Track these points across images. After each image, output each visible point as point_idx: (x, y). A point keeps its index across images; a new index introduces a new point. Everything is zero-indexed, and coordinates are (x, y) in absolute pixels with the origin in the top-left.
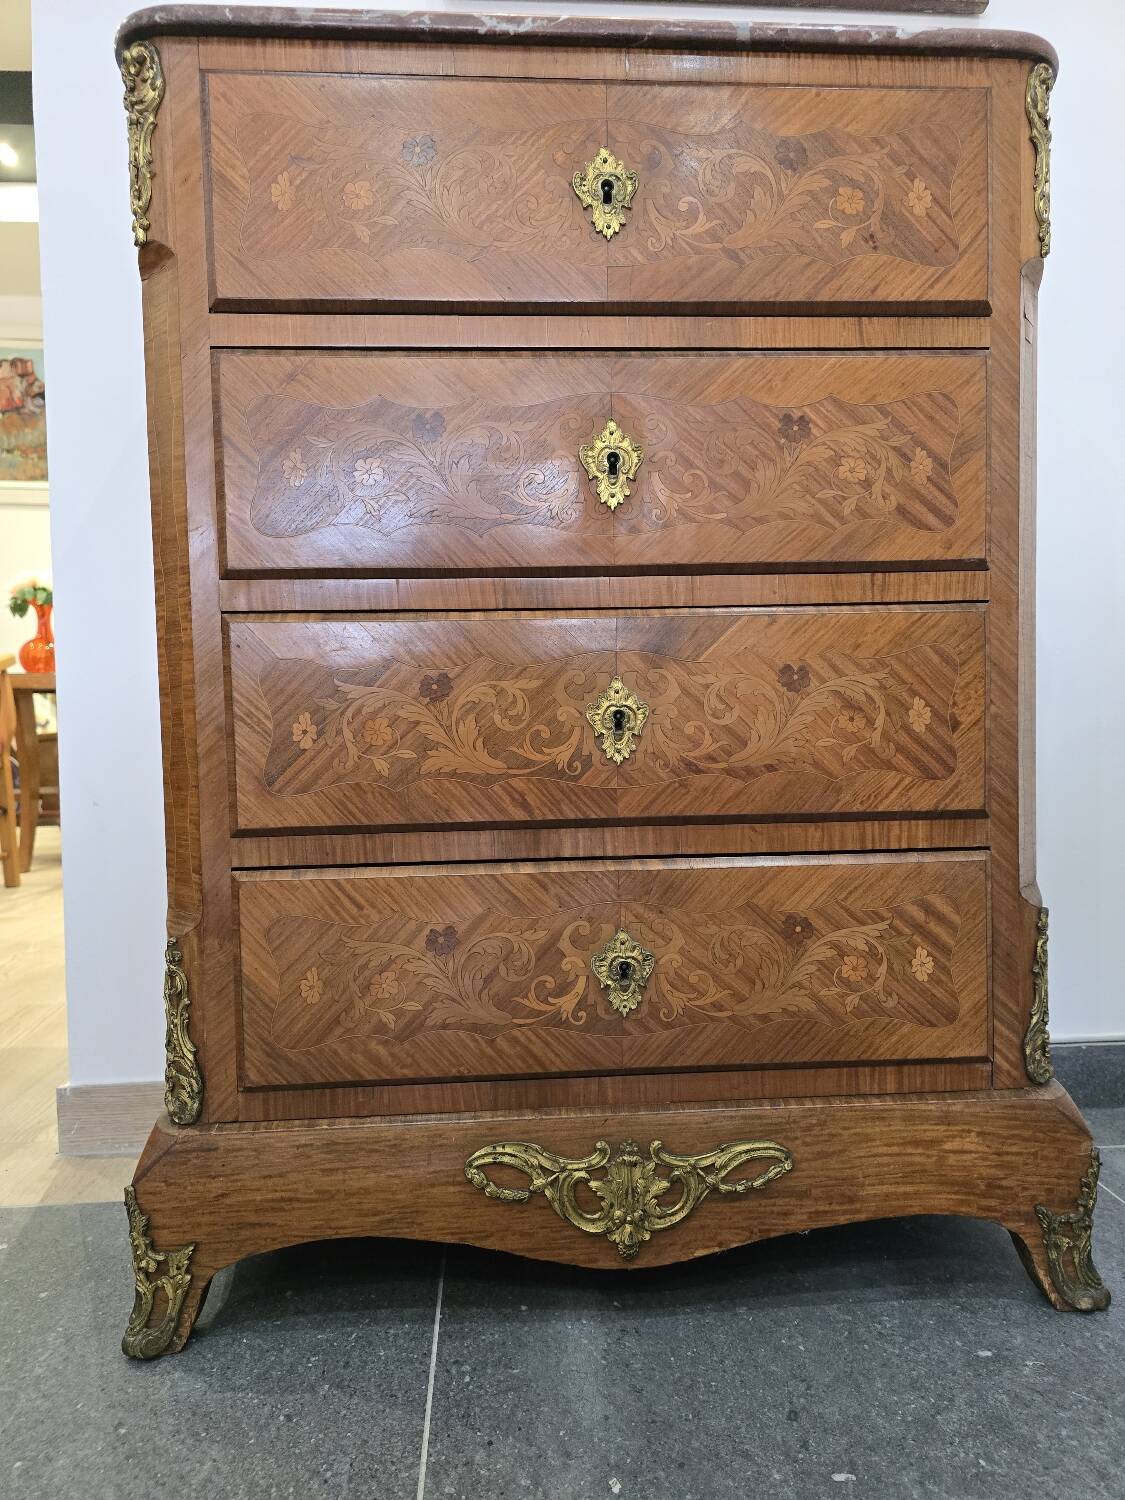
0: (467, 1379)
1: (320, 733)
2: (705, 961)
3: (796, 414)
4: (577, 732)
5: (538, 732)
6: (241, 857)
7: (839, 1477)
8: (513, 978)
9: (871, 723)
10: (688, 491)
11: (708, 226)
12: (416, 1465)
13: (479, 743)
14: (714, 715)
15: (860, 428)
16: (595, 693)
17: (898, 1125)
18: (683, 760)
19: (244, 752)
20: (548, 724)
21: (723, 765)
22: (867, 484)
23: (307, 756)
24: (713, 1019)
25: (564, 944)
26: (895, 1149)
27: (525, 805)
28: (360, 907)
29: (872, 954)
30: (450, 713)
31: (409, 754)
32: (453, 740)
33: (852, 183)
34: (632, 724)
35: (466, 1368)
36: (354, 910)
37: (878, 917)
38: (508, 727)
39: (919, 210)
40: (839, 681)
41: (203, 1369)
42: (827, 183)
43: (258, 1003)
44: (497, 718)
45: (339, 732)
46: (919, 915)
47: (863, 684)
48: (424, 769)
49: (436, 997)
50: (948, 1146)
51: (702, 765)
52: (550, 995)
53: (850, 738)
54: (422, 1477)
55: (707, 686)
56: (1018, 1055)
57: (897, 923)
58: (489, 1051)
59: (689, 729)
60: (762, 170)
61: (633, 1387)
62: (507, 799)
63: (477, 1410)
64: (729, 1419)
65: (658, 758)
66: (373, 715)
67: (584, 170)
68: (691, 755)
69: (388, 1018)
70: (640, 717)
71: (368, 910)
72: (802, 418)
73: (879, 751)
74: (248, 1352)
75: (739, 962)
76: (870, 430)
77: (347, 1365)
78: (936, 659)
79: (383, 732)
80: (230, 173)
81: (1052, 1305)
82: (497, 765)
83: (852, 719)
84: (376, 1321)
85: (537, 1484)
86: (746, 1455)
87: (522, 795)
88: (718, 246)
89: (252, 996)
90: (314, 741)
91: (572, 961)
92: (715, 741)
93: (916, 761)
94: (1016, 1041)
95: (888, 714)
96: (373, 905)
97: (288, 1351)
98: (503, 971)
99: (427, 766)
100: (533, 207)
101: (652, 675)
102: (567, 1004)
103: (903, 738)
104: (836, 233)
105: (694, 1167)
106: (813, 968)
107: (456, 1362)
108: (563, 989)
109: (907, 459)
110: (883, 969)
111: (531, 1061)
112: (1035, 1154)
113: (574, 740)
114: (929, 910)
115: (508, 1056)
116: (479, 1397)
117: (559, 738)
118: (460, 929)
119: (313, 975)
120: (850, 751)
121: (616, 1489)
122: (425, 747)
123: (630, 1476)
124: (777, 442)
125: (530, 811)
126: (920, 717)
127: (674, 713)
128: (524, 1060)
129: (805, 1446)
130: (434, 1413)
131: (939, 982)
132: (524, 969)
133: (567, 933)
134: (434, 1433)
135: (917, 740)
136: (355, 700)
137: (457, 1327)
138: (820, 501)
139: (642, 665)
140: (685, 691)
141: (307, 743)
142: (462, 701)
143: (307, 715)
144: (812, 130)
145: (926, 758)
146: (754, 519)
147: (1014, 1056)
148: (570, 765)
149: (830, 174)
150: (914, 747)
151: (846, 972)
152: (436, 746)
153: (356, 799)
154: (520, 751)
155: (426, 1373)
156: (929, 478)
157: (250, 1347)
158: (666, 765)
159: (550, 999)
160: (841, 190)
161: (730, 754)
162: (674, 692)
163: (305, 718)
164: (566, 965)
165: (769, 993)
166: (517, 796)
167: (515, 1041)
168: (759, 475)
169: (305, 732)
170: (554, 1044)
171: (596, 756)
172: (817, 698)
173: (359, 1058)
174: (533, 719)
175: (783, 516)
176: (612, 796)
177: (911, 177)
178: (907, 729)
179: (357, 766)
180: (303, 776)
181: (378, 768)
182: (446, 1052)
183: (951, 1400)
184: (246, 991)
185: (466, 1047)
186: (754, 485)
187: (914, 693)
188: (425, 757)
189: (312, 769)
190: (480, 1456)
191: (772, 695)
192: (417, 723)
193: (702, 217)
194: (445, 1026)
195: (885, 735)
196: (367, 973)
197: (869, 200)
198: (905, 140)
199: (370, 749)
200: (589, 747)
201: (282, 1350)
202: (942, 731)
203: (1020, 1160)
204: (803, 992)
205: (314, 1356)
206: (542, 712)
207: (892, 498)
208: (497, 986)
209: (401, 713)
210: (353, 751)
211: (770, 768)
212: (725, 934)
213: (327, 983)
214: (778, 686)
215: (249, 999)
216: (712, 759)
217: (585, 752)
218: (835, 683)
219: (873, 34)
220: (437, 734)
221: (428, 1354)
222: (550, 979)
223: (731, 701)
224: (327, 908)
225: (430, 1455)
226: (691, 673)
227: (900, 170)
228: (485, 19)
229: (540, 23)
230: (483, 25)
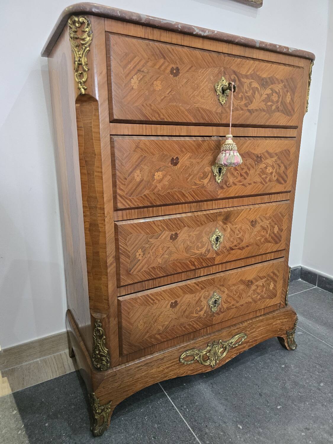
0: (188, 410)
1: (144, 254)
2: (231, 295)
3: (260, 156)
4: (207, 244)
5: (198, 245)
6: (120, 293)
7: (279, 407)
8: (190, 310)
9: (267, 232)
10: (236, 177)
11: (245, 102)
12: (195, 439)
13: (184, 251)
14: (237, 235)
15: (271, 159)
16: (212, 233)
17: (265, 322)
19: (123, 263)
20: (201, 243)
21: (238, 247)
22: (272, 173)
23: (140, 261)
24: (232, 308)
25: (202, 299)
26: (265, 327)
27: (194, 265)
28: (154, 301)
29: (263, 286)
30: (177, 243)
31: (167, 256)
32: (178, 251)
33: (276, 92)
34: (220, 240)
35: (185, 407)
36: (152, 302)
37: (265, 277)
38: (191, 245)
39: (288, 101)
41: (119, 432)
42: (271, 92)
43: (127, 333)
44: (189, 243)
45: (149, 253)
46: (272, 275)
47: (266, 223)
49: (172, 319)
50: (274, 324)
51: (234, 248)
52: (199, 312)
53: (263, 236)
54: (199, 441)
55: (236, 228)
56: (284, 300)
57: (268, 278)
58: (184, 329)
59: (232, 239)
60: (257, 86)
61: (225, 399)
62: (190, 264)
63: (197, 418)
64: (249, 400)
65: (224, 247)
66: (158, 247)
67: (218, 83)
68: (231, 246)
69: (160, 328)
70: (222, 238)
71: (156, 301)
73: (268, 239)
74: (127, 422)
76: (274, 159)
77: (156, 417)
78: (280, 215)
79: (160, 251)
81: (288, 350)
82: (188, 256)
83: (264, 232)
84: (152, 401)
85: (224, 433)
86: (258, 408)
87: (194, 262)
88: (247, 108)
89: (125, 331)
90: (142, 257)
91: (204, 302)
92: (237, 241)
93: (274, 240)
95: (270, 230)
96: (157, 299)
97: (137, 418)
98: (188, 309)
99: (171, 259)
100: (204, 93)
101: (225, 226)
102: (202, 313)
103: (273, 235)
104: (271, 106)
105: (228, 344)
106: (252, 292)
107: (181, 406)
108: (201, 310)
109: (280, 166)
110: (265, 289)
111: (193, 329)
112: (288, 321)
113: (206, 246)
114: (274, 274)
115: (188, 329)
116: (194, 414)
117: (203, 246)
118: (178, 301)
119: (141, 322)
120: (263, 240)
121: (241, 428)
122: (171, 254)
123: (241, 423)
124: (255, 163)
126: (276, 230)
127: (228, 236)
128: (192, 329)
129: (268, 402)
130: (188, 423)
131: (274, 289)
132: (193, 307)
133: (203, 296)
134: (192, 428)
135: (275, 235)
136: (153, 243)
137: (173, 395)
138: (263, 178)
139: (222, 224)
140: (231, 229)
141: (140, 258)
142: (180, 239)
143: (141, 250)
144: (269, 76)
145: (276, 239)
146: (249, 184)
148: (205, 253)
149: (272, 89)
150: (274, 237)
151: (258, 291)
152: (173, 253)
153: (153, 271)
154: (194, 251)
155: (176, 411)
156: (283, 172)
157: (126, 420)
158: (226, 249)
159: (199, 313)
160: (274, 94)
161: (239, 244)
162: (229, 230)
163: (140, 251)
164: (202, 304)
165: (243, 299)
166: (192, 263)
167: (190, 325)
168: (251, 172)
169: (140, 255)
170: (199, 323)
171: (211, 250)
172: (258, 228)
173: (153, 340)
174: (197, 242)
175: (254, 182)
176: (214, 259)
177: (287, 91)
178: (273, 233)
179: (153, 262)
180: (139, 268)
181: (159, 261)
182: (174, 332)
183: (285, 380)
184: (123, 330)
185: (179, 330)
186: (249, 175)
187: (275, 224)
188: (171, 256)
189: (141, 265)
190: (207, 431)
191: (249, 228)
192: (169, 247)
193: (244, 99)
194: (174, 326)
195: (270, 235)
196: (155, 317)
197: (279, 98)
198: (287, 81)
199: (157, 257)
200: (210, 247)
201: (135, 418)
202: (279, 232)
203: (285, 323)
204: (250, 297)
205: (145, 417)
206: (199, 240)
207: (276, 177)
208: (187, 313)
209: (165, 245)
210: (152, 258)
211: (247, 246)
212: (236, 288)
213: (145, 323)
214: (250, 226)
215: (125, 333)
216: (236, 246)
217: (209, 249)
218: (261, 224)
219: (284, 49)
220: (174, 250)
221: (173, 406)
222: (199, 308)
223: (241, 231)
224: (145, 303)
225: (196, 435)
226: (233, 225)
227: (286, 90)
228: (196, 29)
229: (210, 33)
230: (195, 31)
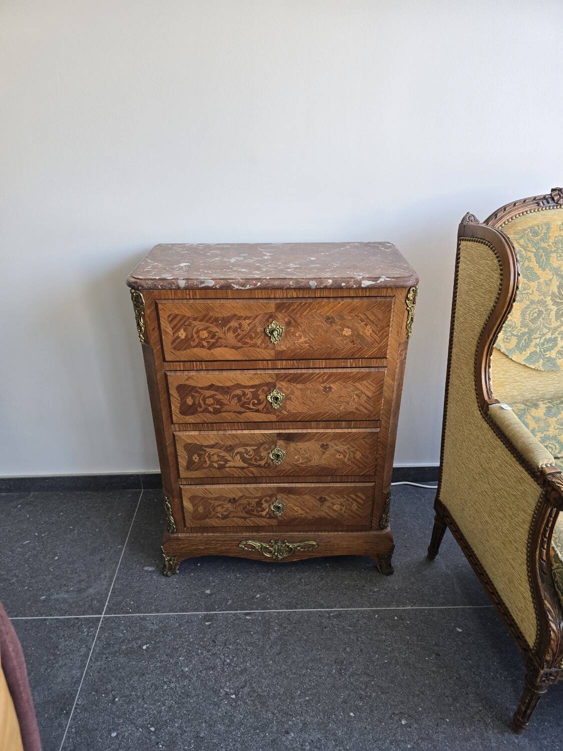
1: (199, 458)
2: (299, 506)
4: (266, 458)
5: (256, 458)
6: (181, 482)
8: (250, 508)
9: (345, 456)
11: (305, 340)
13: (241, 461)
14: (303, 455)
15: (346, 389)
16: (271, 450)
18: (294, 464)
19: (181, 462)
20: (259, 456)
21: (305, 465)
22: (347, 403)
23: (197, 463)
24: (300, 517)
25: (263, 501)
27: (252, 473)
28: (212, 494)
29: (342, 505)
30: (233, 454)
31: (222, 463)
32: (234, 460)
33: (348, 327)
34: (281, 457)
36: (210, 494)
37: (344, 498)
38: (248, 457)
39: (368, 334)
40: (337, 447)
42: (340, 327)
43: (188, 512)
44: (245, 455)
45: (205, 458)
46: (355, 497)
47: (343, 448)
48: (226, 466)
49: (231, 512)
51: (299, 465)
52: (260, 511)
53: (339, 460)
55: (301, 448)
57: (348, 499)
58: (245, 522)
59: (296, 457)
60: (321, 324)
62: (248, 472)
65: (288, 463)
66: (213, 455)
68: (296, 463)
69: (220, 516)
70: (283, 455)
71: (214, 495)
72: (329, 387)
73: (347, 463)
75: (307, 506)
76: (349, 390)
78: (363, 443)
79: (215, 458)
80: (167, 330)
81: (379, 572)
82: (246, 465)
83: (340, 456)
87: (252, 471)
88: (307, 345)
89: (186, 510)
90: (198, 460)
91: (265, 505)
92: (303, 460)
93: (356, 465)
94: (378, 521)
95: (350, 454)
96: (215, 493)
98: (247, 507)
99: (227, 465)
100: (254, 336)
101: (287, 445)
102: (264, 513)
103: (353, 460)
104: (342, 340)
105: (294, 546)
106: (326, 507)
108: (263, 510)
109: (359, 396)
110: (344, 507)
111: (255, 524)
113: (266, 459)
114: (357, 496)
115: (249, 523)
117: (261, 459)
118: (236, 498)
119: (201, 507)
120: (339, 463)
122: (226, 461)
124: (321, 393)
125: (254, 475)
126: (358, 455)
127: (292, 454)
128: (253, 524)
131: (358, 511)
132: (253, 507)
135: (357, 460)
136: (208, 451)
139: (283, 444)
140: (295, 449)
141: (196, 461)
142: (236, 451)
144: (337, 313)
145: (359, 464)
147: (378, 524)
148: (265, 465)
149: (341, 325)
150: (356, 462)
151: (334, 508)
152: (229, 461)
153: (209, 472)
154: (251, 462)
156: (364, 402)
158: (290, 465)
160: (345, 329)
161: (307, 463)
162: (292, 449)
163: (196, 456)
164: (263, 506)
165: (315, 512)
166: (250, 471)
167: (251, 520)
168: (316, 401)
169: (196, 458)
170: (261, 521)
171: (271, 463)
172: (331, 451)
173: (213, 523)
174: (255, 455)
177: (366, 325)
178: (355, 458)
179: (209, 466)
180: (196, 467)
181: (215, 466)
185: (239, 521)
187: (357, 450)
188: (226, 463)
189: (198, 466)
191: (318, 450)
192: (224, 456)
193: (303, 338)
194: (234, 517)
195: (349, 459)
196: (214, 507)
197: (353, 332)
198: (365, 314)
199: (213, 462)
200: (270, 461)
204: (323, 512)
206: (257, 454)
207: (354, 406)
208: (246, 510)
209: (220, 454)
210: (208, 462)
211: (317, 466)
213: (204, 509)
214: (320, 448)
216: (302, 464)
217: (268, 463)
219: (354, 285)
220: (230, 458)
222: (259, 508)
223: (307, 451)
224: (203, 494)
226: (297, 445)
227: (363, 324)
228: (235, 286)
229: (253, 287)
230: (234, 288)
